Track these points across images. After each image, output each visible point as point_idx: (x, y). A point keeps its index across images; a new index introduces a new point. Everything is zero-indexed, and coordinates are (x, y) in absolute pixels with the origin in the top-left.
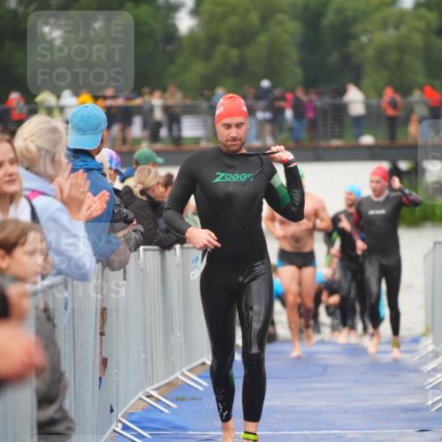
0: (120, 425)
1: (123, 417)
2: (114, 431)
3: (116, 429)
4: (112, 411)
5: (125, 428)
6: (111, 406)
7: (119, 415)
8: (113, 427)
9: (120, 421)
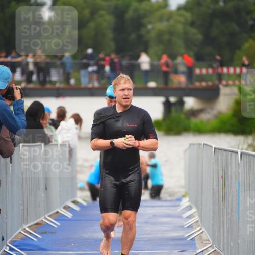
0: (8, 248)
1: (9, 243)
2: (4, 251)
3: (6, 250)
4: (3, 239)
5: (11, 249)
6: (3, 237)
7: (7, 242)
8: (4, 248)
9: (8, 245)
